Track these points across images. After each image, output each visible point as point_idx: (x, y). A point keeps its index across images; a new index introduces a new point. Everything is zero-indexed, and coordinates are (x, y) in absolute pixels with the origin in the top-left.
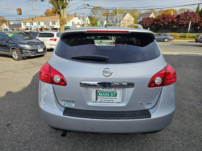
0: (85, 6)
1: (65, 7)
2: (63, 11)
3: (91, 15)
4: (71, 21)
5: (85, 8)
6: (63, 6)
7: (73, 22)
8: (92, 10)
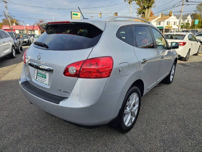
0: (183, 3)
1: (151, 6)
2: (148, 11)
3: (195, 13)
4: (166, 21)
5: (183, 5)
6: (148, 6)
7: (168, 22)
8: (199, 7)
